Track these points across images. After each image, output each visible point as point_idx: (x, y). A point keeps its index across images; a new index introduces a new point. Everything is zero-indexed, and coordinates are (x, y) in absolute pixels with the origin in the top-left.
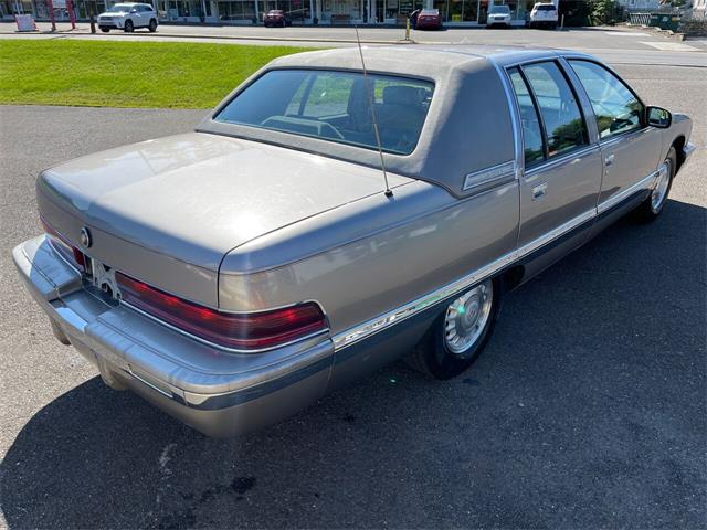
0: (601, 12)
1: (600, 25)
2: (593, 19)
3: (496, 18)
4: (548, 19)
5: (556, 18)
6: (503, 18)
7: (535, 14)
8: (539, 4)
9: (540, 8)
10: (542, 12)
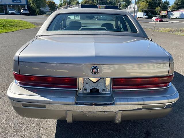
0: (38, 11)
1: (39, 15)
2: (36, 13)
3: (11, 12)
4: (26, 13)
5: (28, 13)
6: (13, 12)
7: (23, 11)
8: (23, 9)
9: (23, 10)
10: (24, 11)
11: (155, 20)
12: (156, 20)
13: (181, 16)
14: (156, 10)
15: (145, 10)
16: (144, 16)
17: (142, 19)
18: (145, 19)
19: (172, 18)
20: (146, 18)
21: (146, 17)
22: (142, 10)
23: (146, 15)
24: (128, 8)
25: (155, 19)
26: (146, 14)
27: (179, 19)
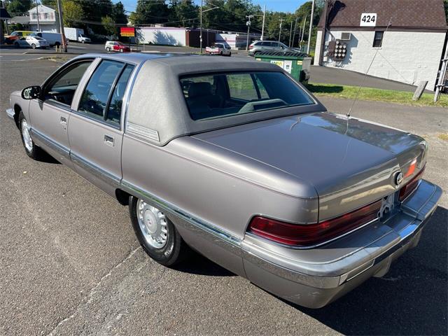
11: (113, 49)
12: (115, 48)
13: (158, 39)
14: (103, 23)
15: (77, 23)
16: (79, 36)
17: (75, 43)
18: (83, 44)
19: (142, 42)
20: (85, 43)
21: (84, 39)
22: (71, 22)
23: (83, 34)
24: (31, 16)
25: (112, 46)
26: (82, 32)
27: (156, 45)
